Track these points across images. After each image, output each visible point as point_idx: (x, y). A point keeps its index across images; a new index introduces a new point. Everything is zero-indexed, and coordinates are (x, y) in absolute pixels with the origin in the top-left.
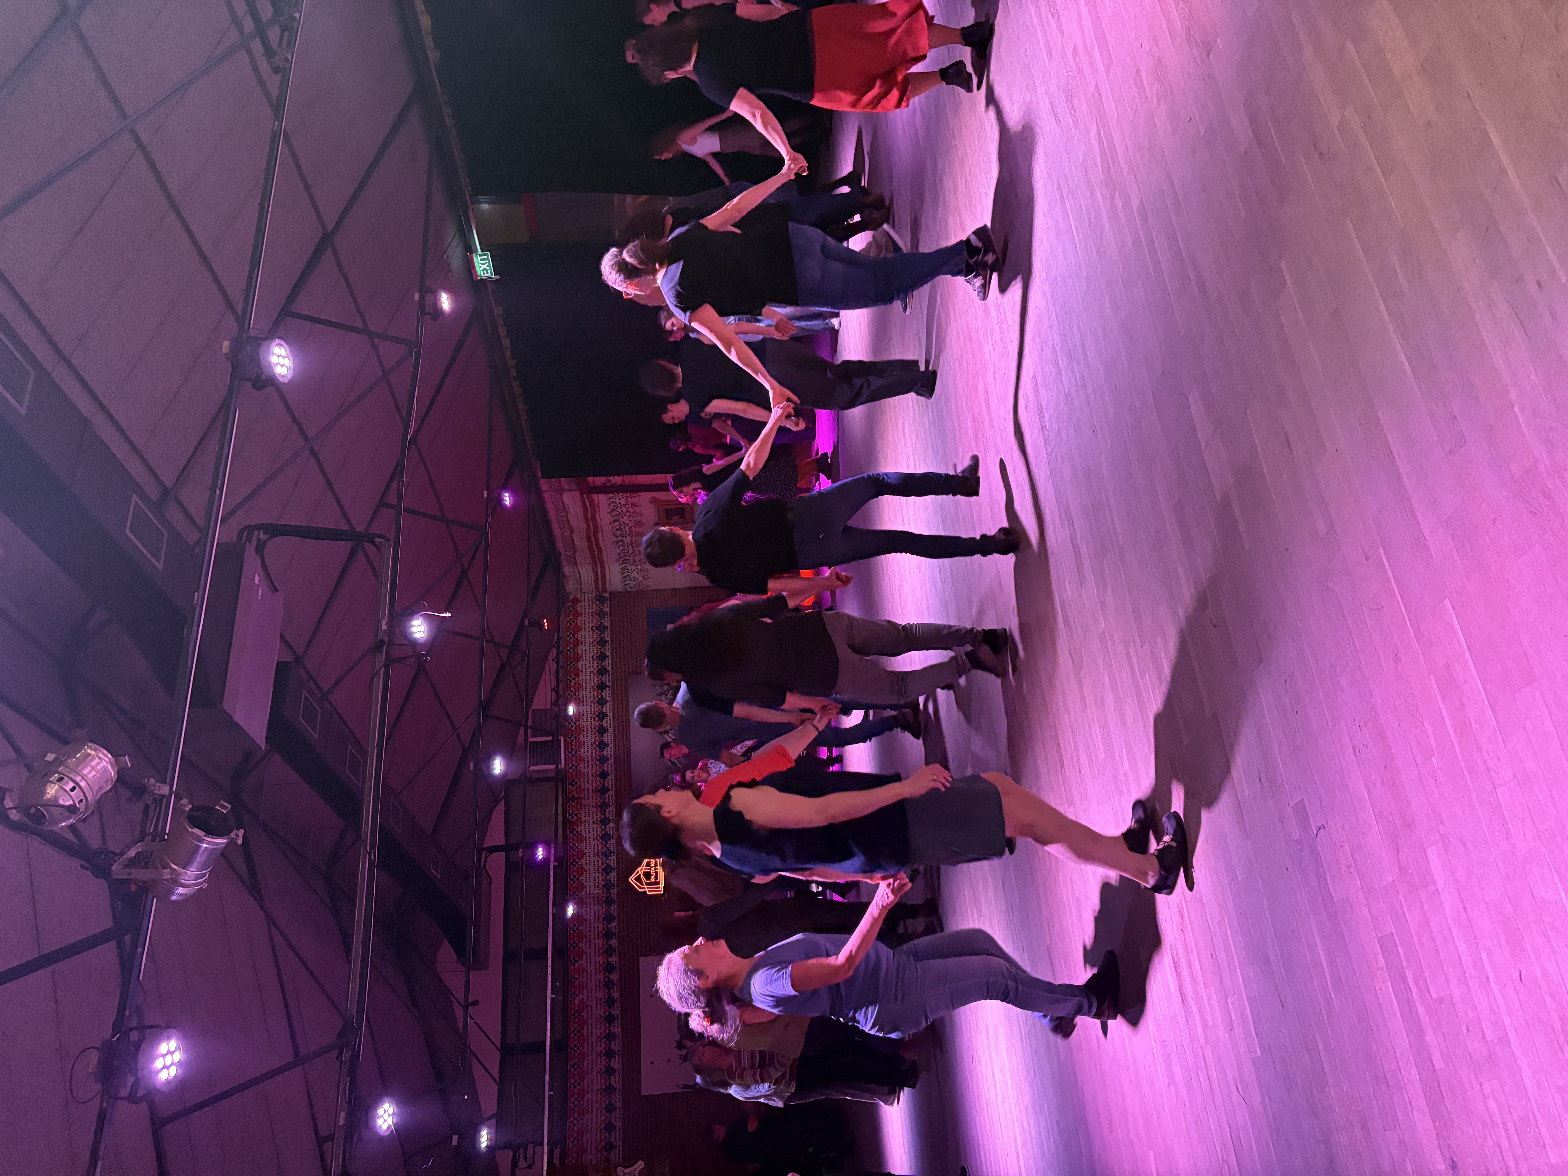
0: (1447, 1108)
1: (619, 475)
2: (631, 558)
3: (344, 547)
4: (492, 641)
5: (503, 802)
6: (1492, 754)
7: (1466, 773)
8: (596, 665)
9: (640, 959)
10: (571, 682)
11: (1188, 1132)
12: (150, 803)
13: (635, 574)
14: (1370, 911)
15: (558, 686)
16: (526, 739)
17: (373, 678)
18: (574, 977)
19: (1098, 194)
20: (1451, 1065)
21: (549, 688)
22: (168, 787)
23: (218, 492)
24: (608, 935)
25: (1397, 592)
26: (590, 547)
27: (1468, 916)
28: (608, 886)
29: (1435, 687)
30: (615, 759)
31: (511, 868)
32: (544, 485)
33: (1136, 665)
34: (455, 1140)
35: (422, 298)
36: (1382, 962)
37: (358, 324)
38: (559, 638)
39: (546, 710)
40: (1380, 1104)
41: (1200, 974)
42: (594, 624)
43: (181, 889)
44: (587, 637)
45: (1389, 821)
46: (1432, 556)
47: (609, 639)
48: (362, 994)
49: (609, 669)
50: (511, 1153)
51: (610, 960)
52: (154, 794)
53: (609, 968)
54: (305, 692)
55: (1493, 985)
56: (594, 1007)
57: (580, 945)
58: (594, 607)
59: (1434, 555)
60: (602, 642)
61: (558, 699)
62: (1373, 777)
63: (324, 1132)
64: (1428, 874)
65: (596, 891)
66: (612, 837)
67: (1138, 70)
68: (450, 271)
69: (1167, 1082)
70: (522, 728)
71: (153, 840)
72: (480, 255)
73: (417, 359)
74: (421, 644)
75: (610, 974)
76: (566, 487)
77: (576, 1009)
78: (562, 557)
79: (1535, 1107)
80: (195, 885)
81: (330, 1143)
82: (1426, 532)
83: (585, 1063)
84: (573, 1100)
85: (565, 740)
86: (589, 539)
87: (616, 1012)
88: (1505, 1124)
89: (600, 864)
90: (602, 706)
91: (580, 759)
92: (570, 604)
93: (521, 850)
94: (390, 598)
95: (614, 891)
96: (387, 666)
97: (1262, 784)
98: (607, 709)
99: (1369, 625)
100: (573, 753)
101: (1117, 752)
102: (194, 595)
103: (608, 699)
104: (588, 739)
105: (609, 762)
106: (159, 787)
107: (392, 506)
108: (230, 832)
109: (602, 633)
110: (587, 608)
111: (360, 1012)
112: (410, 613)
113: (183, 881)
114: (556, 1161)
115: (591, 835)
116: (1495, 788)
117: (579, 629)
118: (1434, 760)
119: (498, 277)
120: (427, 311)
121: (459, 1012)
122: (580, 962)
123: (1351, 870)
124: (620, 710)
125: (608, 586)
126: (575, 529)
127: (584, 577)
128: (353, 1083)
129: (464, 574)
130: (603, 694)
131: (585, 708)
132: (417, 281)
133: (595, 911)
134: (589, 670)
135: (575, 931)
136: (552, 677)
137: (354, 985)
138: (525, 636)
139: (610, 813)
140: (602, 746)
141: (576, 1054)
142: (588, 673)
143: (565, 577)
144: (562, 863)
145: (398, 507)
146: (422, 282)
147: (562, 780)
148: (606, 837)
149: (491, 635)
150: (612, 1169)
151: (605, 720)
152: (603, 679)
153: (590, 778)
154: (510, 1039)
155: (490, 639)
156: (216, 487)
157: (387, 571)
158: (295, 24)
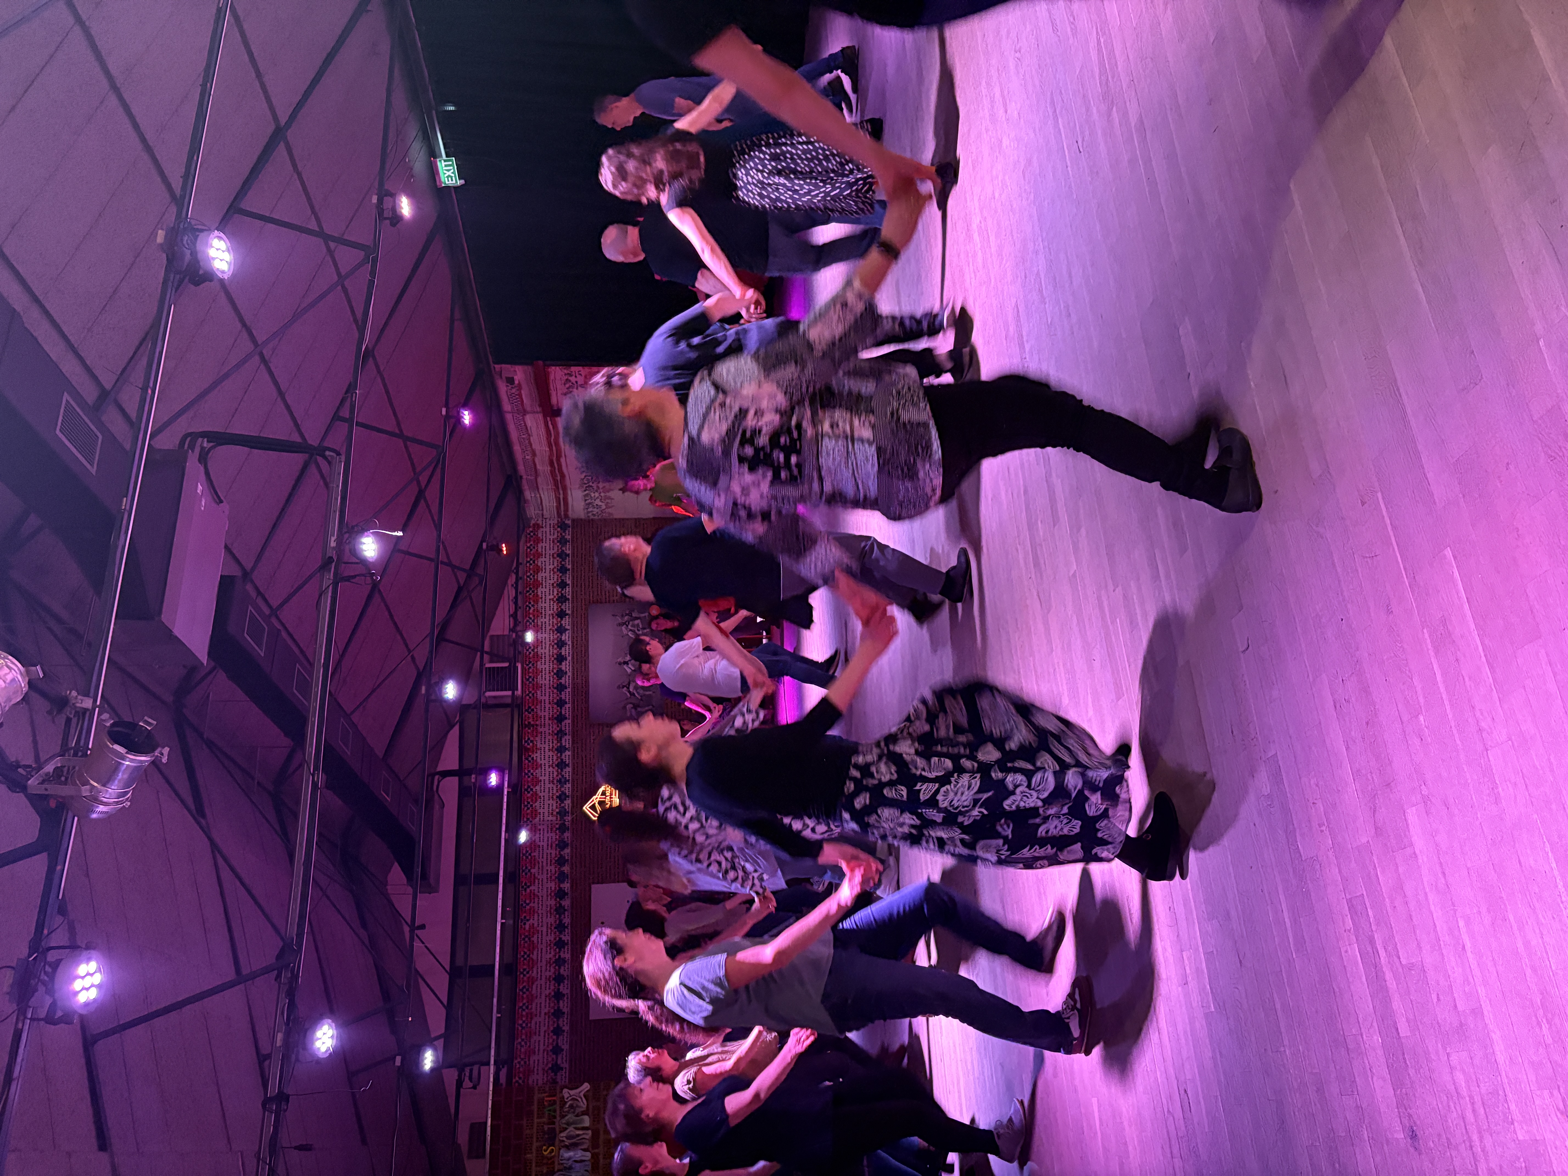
0: (1410, 1078)
2: (594, 485)
3: (298, 459)
4: (449, 564)
5: (457, 728)
6: (1486, 714)
7: (1455, 732)
8: (555, 592)
9: (593, 886)
10: (530, 608)
12: (72, 716)
13: (598, 502)
14: (1340, 872)
15: (516, 612)
16: (482, 664)
17: (320, 595)
18: (525, 902)
19: (1095, 111)
20: (1417, 1033)
21: (507, 614)
22: (91, 701)
23: (150, 391)
24: (561, 861)
25: (1393, 539)
26: (552, 472)
27: (1446, 882)
28: (562, 813)
29: (1428, 641)
30: (573, 688)
31: (464, 792)
32: (506, 405)
34: (398, 1060)
35: (380, 201)
36: (1349, 923)
37: (313, 225)
38: (518, 564)
39: (503, 636)
40: (1338, 1067)
42: (555, 551)
43: (101, 806)
44: (548, 565)
45: (1368, 779)
46: (1435, 503)
47: (570, 567)
48: (302, 915)
49: (570, 597)
50: (456, 1073)
51: (562, 886)
52: (76, 707)
53: (561, 894)
54: (250, 608)
55: (1469, 954)
56: (544, 933)
57: (533, 871)
58: (556, 534)
59: (1437, 501)
60: (563, 570)
61: (516, 625)
62: (1353, 733)
63: (264, 1051)
64: (1405, 835)
65: (550, 818)
66: (568, 765)
68: (412, 176)
70: (479, 653)
71: (75, 755)
72: (445, 161)
73: (374, 266)
74: (373, 563)
75: (561, 899)
77: (527, 934)
78: (524, 482)
79: (1505, 1081)
80: (117, 803)
81: (269, 1061)
82: (1430, 475)
83: (534, 987)
84: (520, 1022)
85: (522, 666)
86: (551, 463)
87: (566, 938)
88: (1471, 1097)
89: (555, 791)
90: (561, 635)
91: (537, 687)
92: (530, 529)
93: (473, 776)
94: (340, 514)
95: (569, 818)
96: (335, 584)
98: (566, 637)
99: (1360, 575)
100: (531, 680)
102: (121, 502)
103: (567, 627)
104: (546, 666)
105: (567, 691)
106: (82, 700)
107: (344, 420)
108: (153, 750)
109: (564, 560)
110: (548, 535)
111: (299, 935)
112: (361, 530)
113: (102, 799)
114: (503, 1079)
115: (546, 762)
116: (1487, 750)
117: (539, 555)
118: (1421, 718)
119: (463, 183)
120: (386, 216)
121: (406, 933)
122: (532, 888)
123: (1324, 828)
124: (579, 639)
125: (570, 513)
126: (537, 452)
127: (545, 503)
128: (292, 1005)
129: (421, 494)
130: (563, 622)
131: (544, 635)
132: (376, 184)
133: (548, 838)
134: (548, 597)
135: (527, 857)
136: (511, 603)
137: (295, 907)
138: (483, 561)
139: (567, 741)
140: (560, 674)
141: (525, 978)
142: (548, 601)
143: (526, 501)
144: (516, 789)
145: (350, 421)
146: (381, 184)
147: (517, 706)
148: (561, 765)
149: (448, 557)
150: (558, 1090)
151: (563, 649)
152: (563, 607)
153: (547, 706)
154: (459, 962)
155: (446, 560)
156: (148, 386)
157: (338, 486)
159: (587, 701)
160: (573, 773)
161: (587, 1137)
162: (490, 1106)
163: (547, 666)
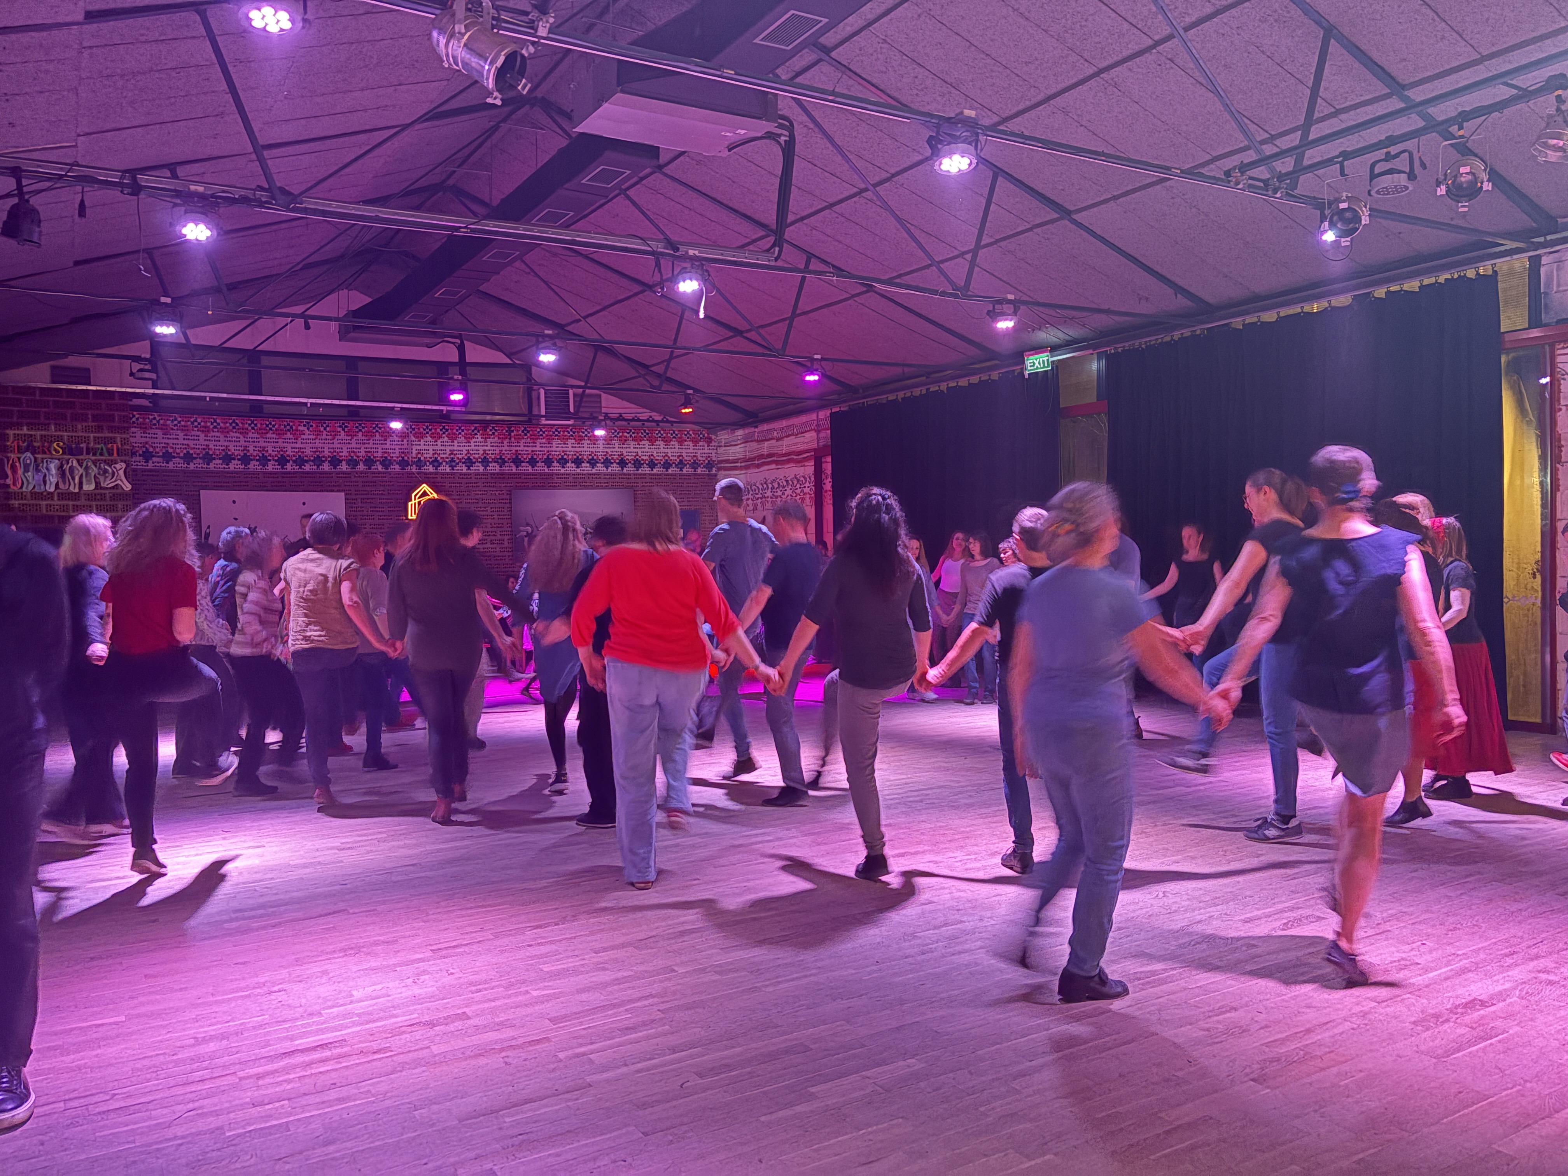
1: (832, 486)
3: (771, 219)
4: (672, 357)
5: (509, 361)
8: (644, 458)
9: (343, 494)
10: (628, 433)
11: (145, 1057)
12: (530, 17)
15: (624, 420)
16: (572, 387)
17: (641, 239)
18: (328, 426)
21: (622, 411)
22: (544, 35)
23: (831, 98)
24: (369, 462)
26: (762, 456)
28: (419, 463)
30: (549, 474)
31: (442, 367)
32: (824, 414)
33: (639, 1004)
34: (168, 300)
35: (1009, 302)
37: (985, 240)
38: (672, 423)
39: (601, 407)
41: (313, 1071)
42: (685, 458)
43: (445, 41)
44: (672, 451)
47: (670, 471)
48: (324, 213)
49: (640, 471)
50: (148, 356)
51: (344, 462)
52: (539, 21)
53: (335, 461)
54: (628, 172)
56: (294, 445)
57: (360, 434)
58: (702, 459)
60: (667, 465)
61: (611, 419)
63: (180, 171)
65: (414, 452)
66: (469, 469)
67: (1236, 1009)
68: (1033, 330)
69: (198, 1036)
70: (583, 384)
71: (493, 18)
72: (1048, 360)
73: (951, 295)
74: (673, 287)
75: (330, 462)
76: (822, 435)
77: (294, 428)
78: (753, 429)
80: (447, 55)
81: (169, 175)
83: (238, 435)
84: (199, 420)
85: (569, 425)
86: (771, 455)
87: (289, 467)
89: (442, 456)
90: (602, 463)
91: (549, 440)
92: (707, 435)
93: (460, 377)
94: (719, 259)
95: (414, 469)
96: (653, 253)
97: (516, 1136)
98: (600, 468)
100: (557, 433)
101: (550, 984)
102: (732, 70)
103: (610, 469)
104: (570, 447)
105: (546, 468)
106: (545, 27)
107: (807, 263)
108: (498, 91)
109: (677, 466)
110: (702, 451)
111: (306, 210)
112: (705, 277)
113: (452, 42)
114: (137, 402)
115: (473, 447)
117: (681, 443)
119: (1027, 376)
120: (997, 307)
121: (298, 309)
122: (342, 433)
124: (598, 480)
126: (780, 443)
127: (732, 449)
128: (232, 201)
129: (738, 332)
130: (615, 465)
131: (601, 446)
132: (1025, 298)
133: (394, 449)
134: (639, 451)
135: (374, 428)
136: (633, 415)
137: (334, 207)
138: (675, 390)
139: (494, 468)
140: (563, 462)
141: (247, 426)
142: (636, 450)
143: (733, 431)
144: (444, 418)
145: (806, 269)
146: (1025, 303)
147: (529, 420)
148: (469, 462)
149: (678, 357)
150: (123, 458)
151: (588, 465)
152: (630, 465)
153: (530, 449)
154: (265, 361)
155: (674, 355)
156: (836, 97)
157: (746, 258)
158: (1270, 193)
159: (534, 488)
160: (461, 474)
161: (72, 488)
162: (109, 389)
163: (570, 449)
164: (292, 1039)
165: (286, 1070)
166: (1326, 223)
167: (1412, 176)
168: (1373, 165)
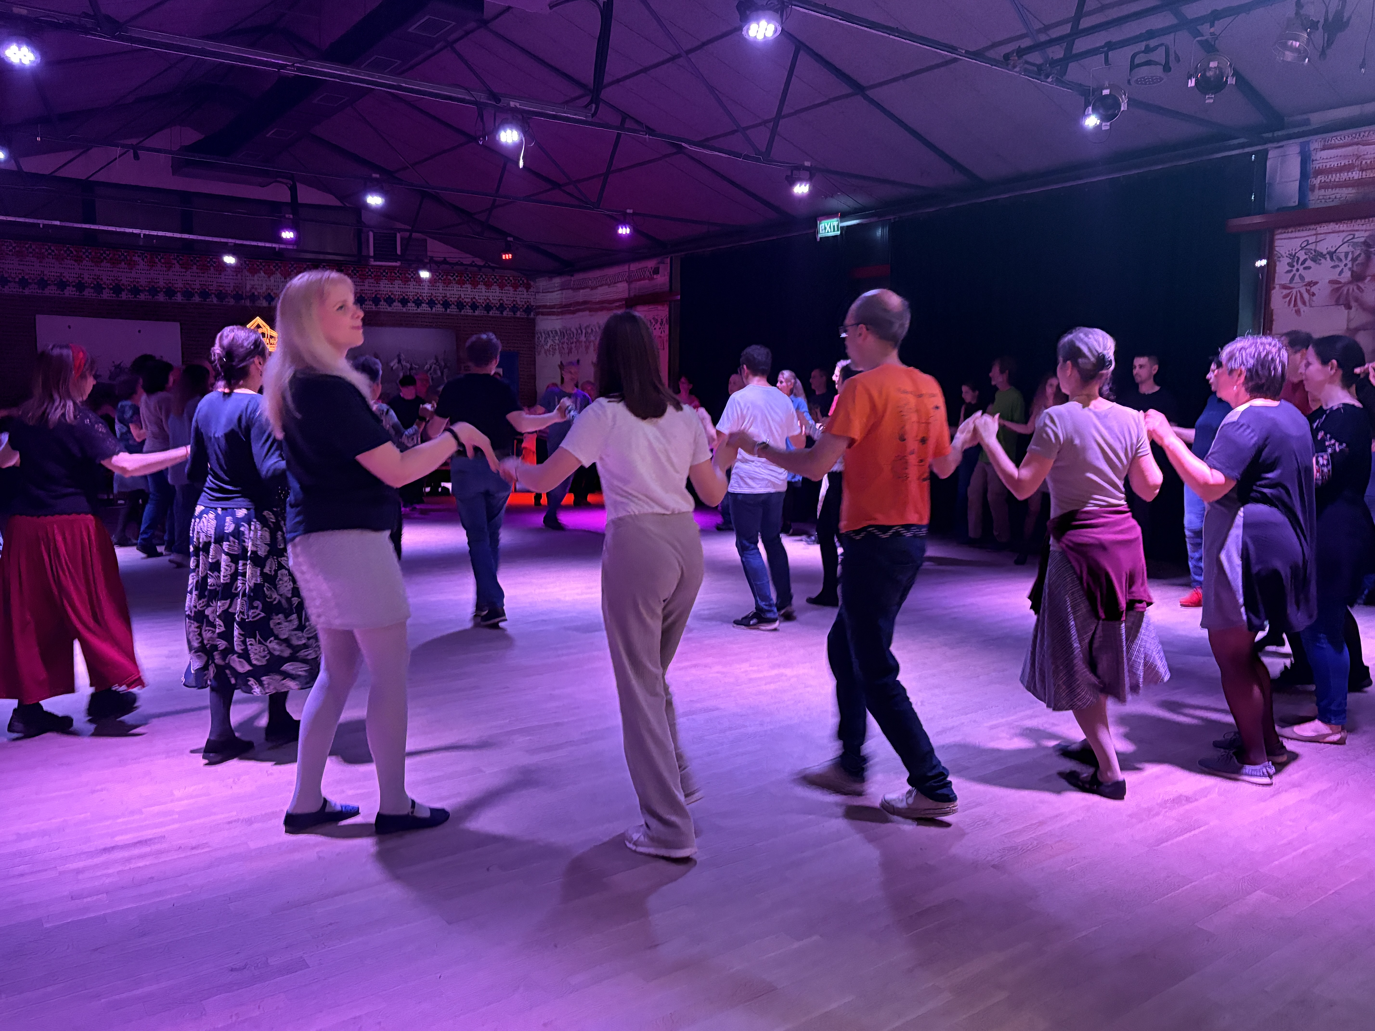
2: (565, 340)
3: (588, 77)
4: (493, 206)
5: (339, 204)
8: (467, 300)
9: (178, 323)
10: (452, 276)
13: (550, 342)
15: (448, 263)
16: (400, 230)
17: (465, 89)
18: (162, 258)
21: (446, 255)
24: (205, 294)
26: (578, 303)
28: (253, 298)
30: (376, 312)
31: (275, 207)
35: (806, 169)
37: (786, 111)
38: (492, 269)
39: (426, 251)
41: (132, 866)
42: (506, 302)
44: (494, 294)
47: (491, 314)
49: (463, 313)
51: (179, 294)
53: (170, 292)
54: (454, 23)
56: (129, 275)
57: (195, 267)
58: (521, 303)
60: (488, 308)
61: (435, 263)
65: (248, 286)
68: (826, 197)
69: (20, 832)
70: (410, 228)
72: (838, 226)
73: (753, 159)
74: (495, 137)
75: (164, 293)
77: (128, 258)
78: (569, 278)
83: (72, 262)
84: (33, 247)
85: (395, 267)
86: (585, 303)
87: (124, 296)
90: (427, 304)
91: (378, 279)
92: (525, 281)
93: (291, 216)
94: (540, 113)
95: (248, 303)
96: (475, 103)
97: (327, 926)
98: (425, 308)
100: (384, 274)
103: (434, 309)
105: (374, 307)
107: (623, 121)
109: (497, 309)
110: (522, 296)
111: (132, 39)
112: (525, 130)
117: (502, 288)
119: (819, 239)
120: (795, 172)
121: (131, 142)
122: (177, 266)
123: (234, 1018)
124: (423, 320)
125: (541, 317)
126: (594, 291)
127: (549, 296)
128: (57, 26)
129: (557, 185)
130: (439, 305)
131: (426, 287)
132: (819, 166)
133: (229, 283)
134: (462, 293)
135: (209, 262)
136: (457, 260)
137: (161, 37)
138: (497, 237)
140: (390, 301)
141: (81, 254)
142: (459, 293)
143: (551, 278)
144: (277, 255)
145: (622, 128)
146: (819, 170)
147: (360, 260)
149: (500, 206)
151: (414, 305)
152: (453, 306)
154: (99, 191)
155: (497, 203)
157: (563, 113)
158: (1042, 77)
163: (397, 289)
164: (113, 835)
165: (106, 865)
166: (1090, 108)
167: (1167, 68)
168: (1133, 57)
